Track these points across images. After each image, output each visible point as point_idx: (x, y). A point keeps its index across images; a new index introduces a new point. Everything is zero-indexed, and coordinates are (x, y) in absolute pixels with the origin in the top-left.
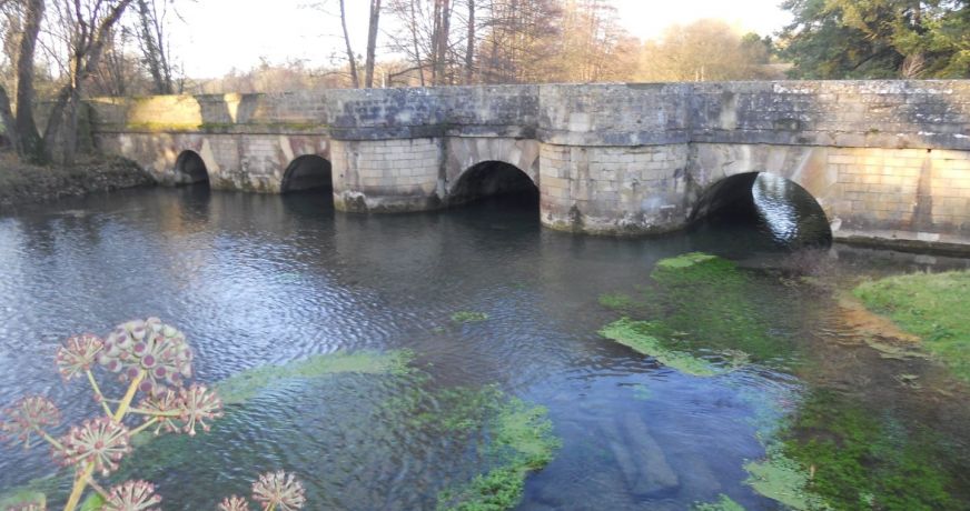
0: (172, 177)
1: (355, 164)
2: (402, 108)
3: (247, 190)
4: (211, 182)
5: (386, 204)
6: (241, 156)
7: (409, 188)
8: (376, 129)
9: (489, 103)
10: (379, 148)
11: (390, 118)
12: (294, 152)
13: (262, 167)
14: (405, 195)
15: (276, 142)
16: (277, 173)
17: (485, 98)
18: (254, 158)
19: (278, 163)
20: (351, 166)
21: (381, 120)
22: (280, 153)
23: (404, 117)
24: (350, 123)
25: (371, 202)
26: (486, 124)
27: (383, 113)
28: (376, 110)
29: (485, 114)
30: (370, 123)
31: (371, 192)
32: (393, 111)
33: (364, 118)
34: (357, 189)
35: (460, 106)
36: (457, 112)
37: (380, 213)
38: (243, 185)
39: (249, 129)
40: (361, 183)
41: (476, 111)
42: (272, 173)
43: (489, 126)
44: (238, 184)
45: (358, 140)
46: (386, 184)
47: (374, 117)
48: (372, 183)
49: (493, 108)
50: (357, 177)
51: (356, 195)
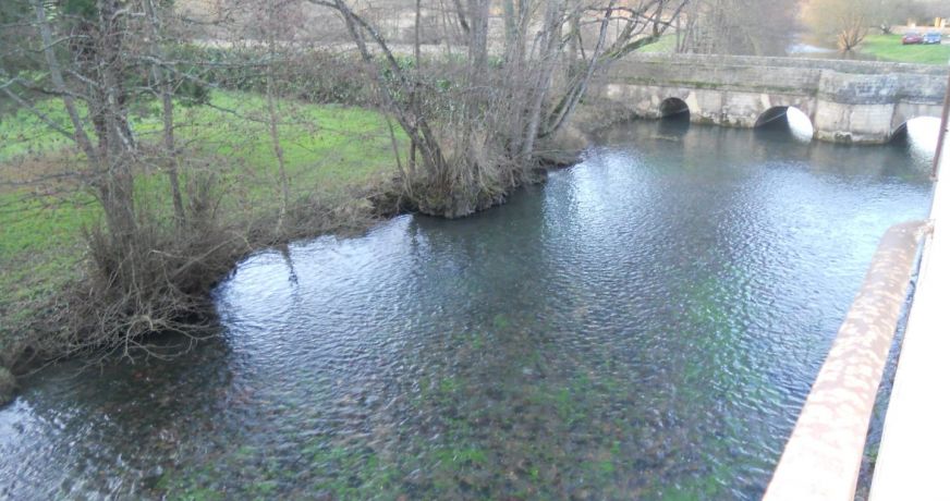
0: (654, 114)
1: (849, 117)
2: (884, 87)
3: (724, 125)
4: (691, 119)
5: (865, 139)
6: (723, 103)
7: (878, 132)
8: (868, 98)
9: (933, 85)
10: (867, 109)
11: (877, 92)
12: (772, 104)
13: (741, 112)
14: (875, 135)
15: (757, 97)
16: (753, 116)
17: (930, 83)
18: (736, 106)
19: (755, 109)
20: (845, 117)
21: (872, 93)
22: (760, 104)
23: (884, 92)
24: (851, 94)
25: (855, 138)
26: (929, 97)
27: (873, 89)
28: (870, 88)
29: (928, 91)
30: (864, 95)
31: (856, 133)
32: (879, 88)
33: (862, 91)
34: (848, 130)
35: (909, 85)
36: (907, 89)
37: (860, 145)
38: (721, 121)
39: (736, 88)
40: (851, 127)
41: (922, 89)
42: (749, 115)
43: (930, 98)
44: (717, 120)
45: (854, 104)
46: (867, 129)
47: (868, 91)
48: (859, 128)
49: (936, 88)
50: (849, 123)
51: (845, 134)
